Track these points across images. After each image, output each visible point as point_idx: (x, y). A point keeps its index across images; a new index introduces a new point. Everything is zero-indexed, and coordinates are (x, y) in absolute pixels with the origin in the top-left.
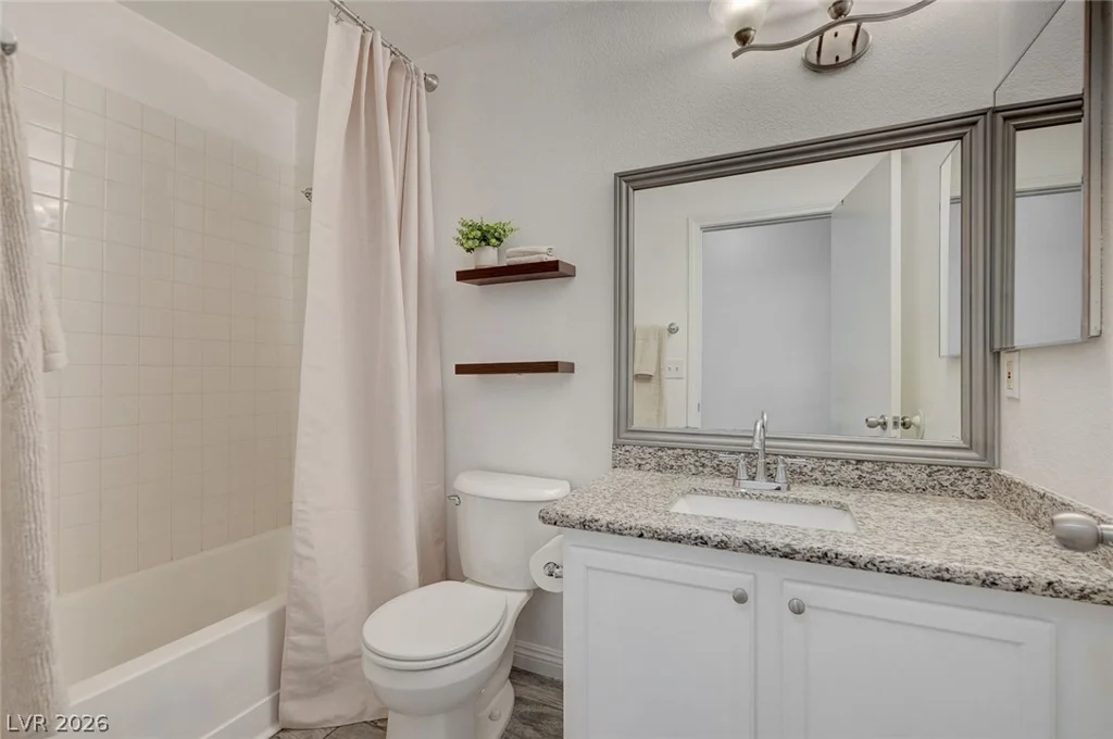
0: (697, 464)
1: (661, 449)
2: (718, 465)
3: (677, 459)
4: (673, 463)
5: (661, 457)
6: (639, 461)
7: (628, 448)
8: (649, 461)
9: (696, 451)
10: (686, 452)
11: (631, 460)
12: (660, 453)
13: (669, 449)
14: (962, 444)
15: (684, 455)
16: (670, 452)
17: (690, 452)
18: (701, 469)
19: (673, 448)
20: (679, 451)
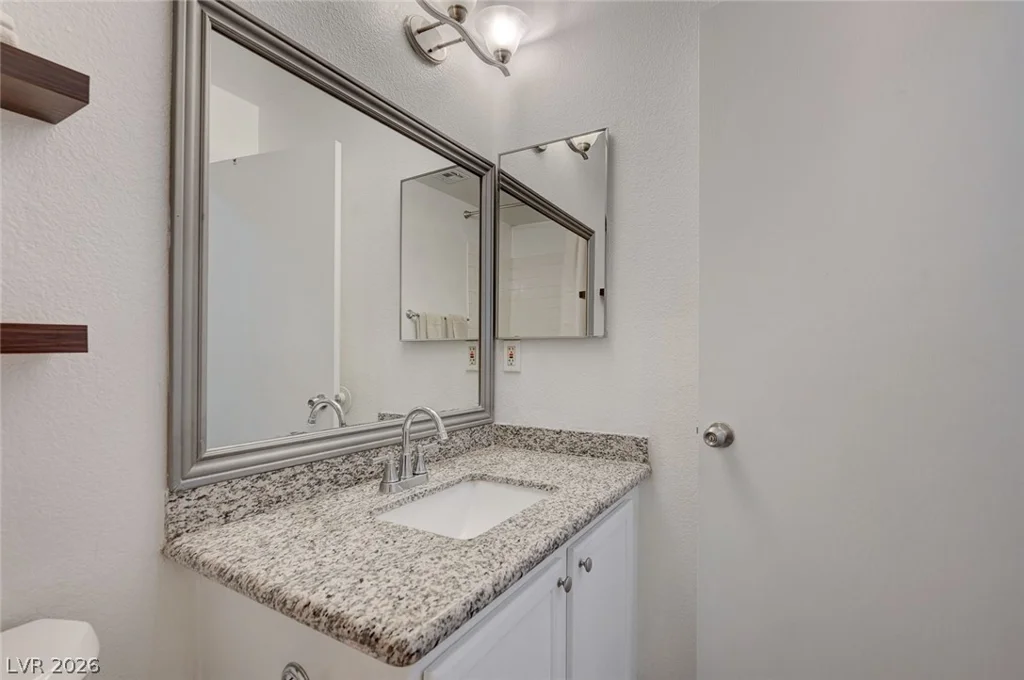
0: (312, 482)
1: (262, 476)
2: (335, 476)
3: (286, 484)
4: (280, 492)
5: (262, 489)
6: (225, 508)
7: (203, 491)
8: (243, 502)
9: (310, 465)
10: (298, 469)
11: (210, 511)
12: (261, 483)
13: (275, 471)
14: (480, 408)
15: (294, 476)
16: (275, 477)
17: (301, 468)
18: (316, 488)
19: (279, 470)
20: (289, 472)
